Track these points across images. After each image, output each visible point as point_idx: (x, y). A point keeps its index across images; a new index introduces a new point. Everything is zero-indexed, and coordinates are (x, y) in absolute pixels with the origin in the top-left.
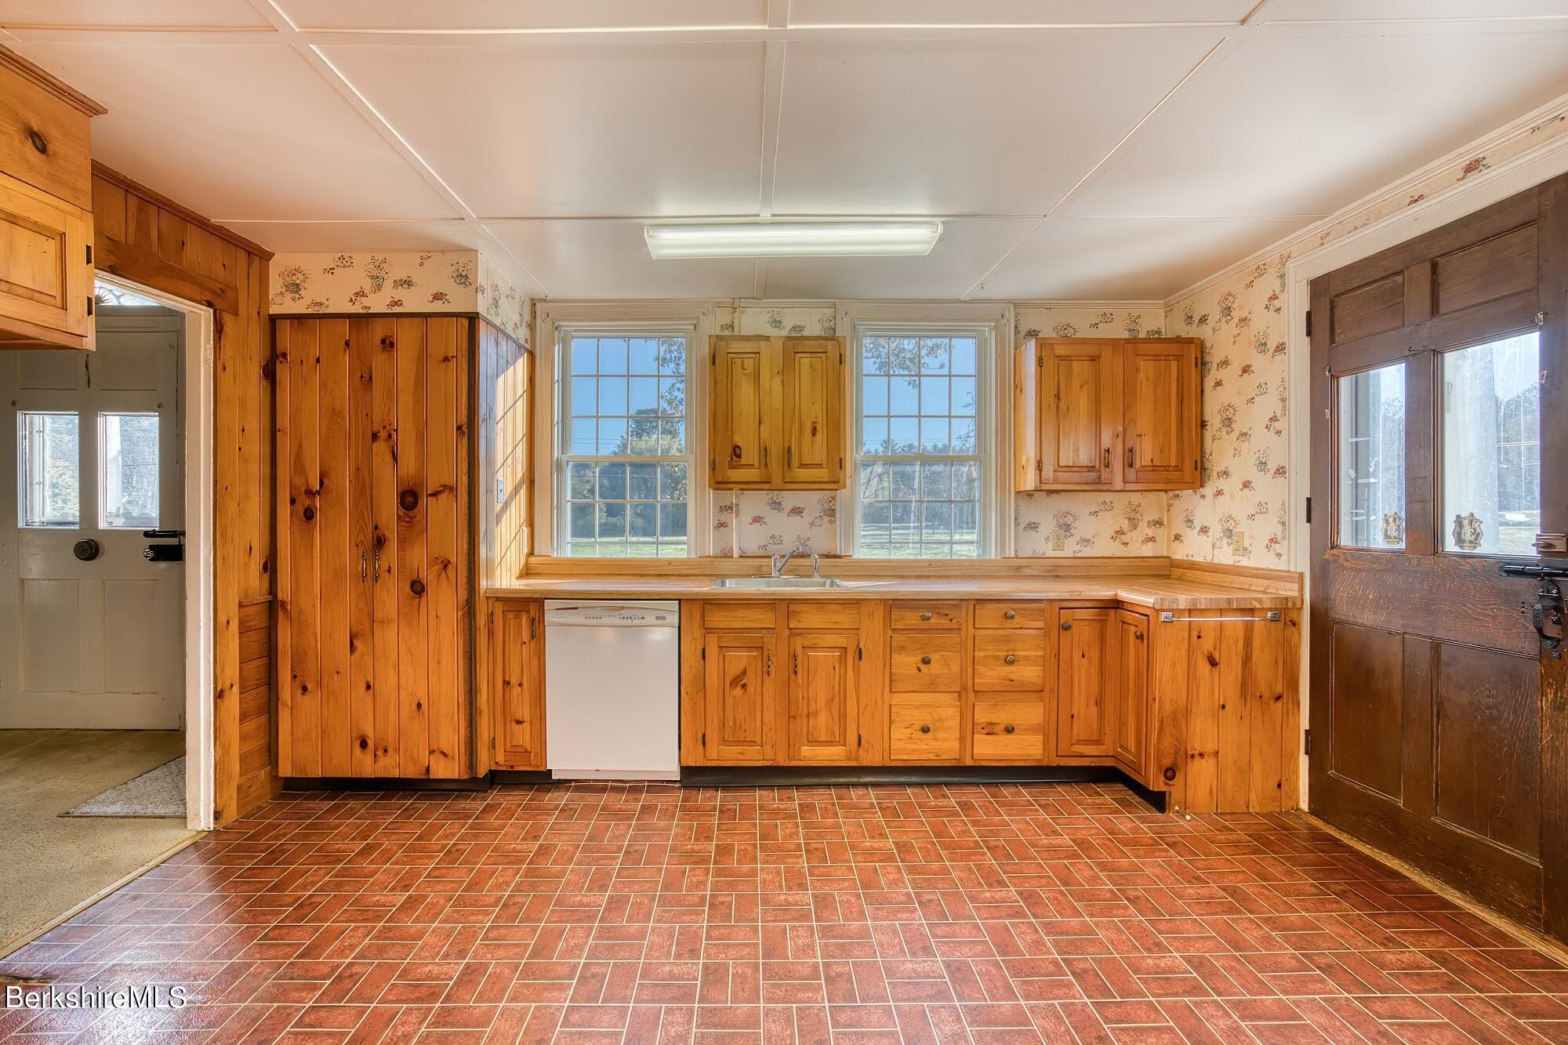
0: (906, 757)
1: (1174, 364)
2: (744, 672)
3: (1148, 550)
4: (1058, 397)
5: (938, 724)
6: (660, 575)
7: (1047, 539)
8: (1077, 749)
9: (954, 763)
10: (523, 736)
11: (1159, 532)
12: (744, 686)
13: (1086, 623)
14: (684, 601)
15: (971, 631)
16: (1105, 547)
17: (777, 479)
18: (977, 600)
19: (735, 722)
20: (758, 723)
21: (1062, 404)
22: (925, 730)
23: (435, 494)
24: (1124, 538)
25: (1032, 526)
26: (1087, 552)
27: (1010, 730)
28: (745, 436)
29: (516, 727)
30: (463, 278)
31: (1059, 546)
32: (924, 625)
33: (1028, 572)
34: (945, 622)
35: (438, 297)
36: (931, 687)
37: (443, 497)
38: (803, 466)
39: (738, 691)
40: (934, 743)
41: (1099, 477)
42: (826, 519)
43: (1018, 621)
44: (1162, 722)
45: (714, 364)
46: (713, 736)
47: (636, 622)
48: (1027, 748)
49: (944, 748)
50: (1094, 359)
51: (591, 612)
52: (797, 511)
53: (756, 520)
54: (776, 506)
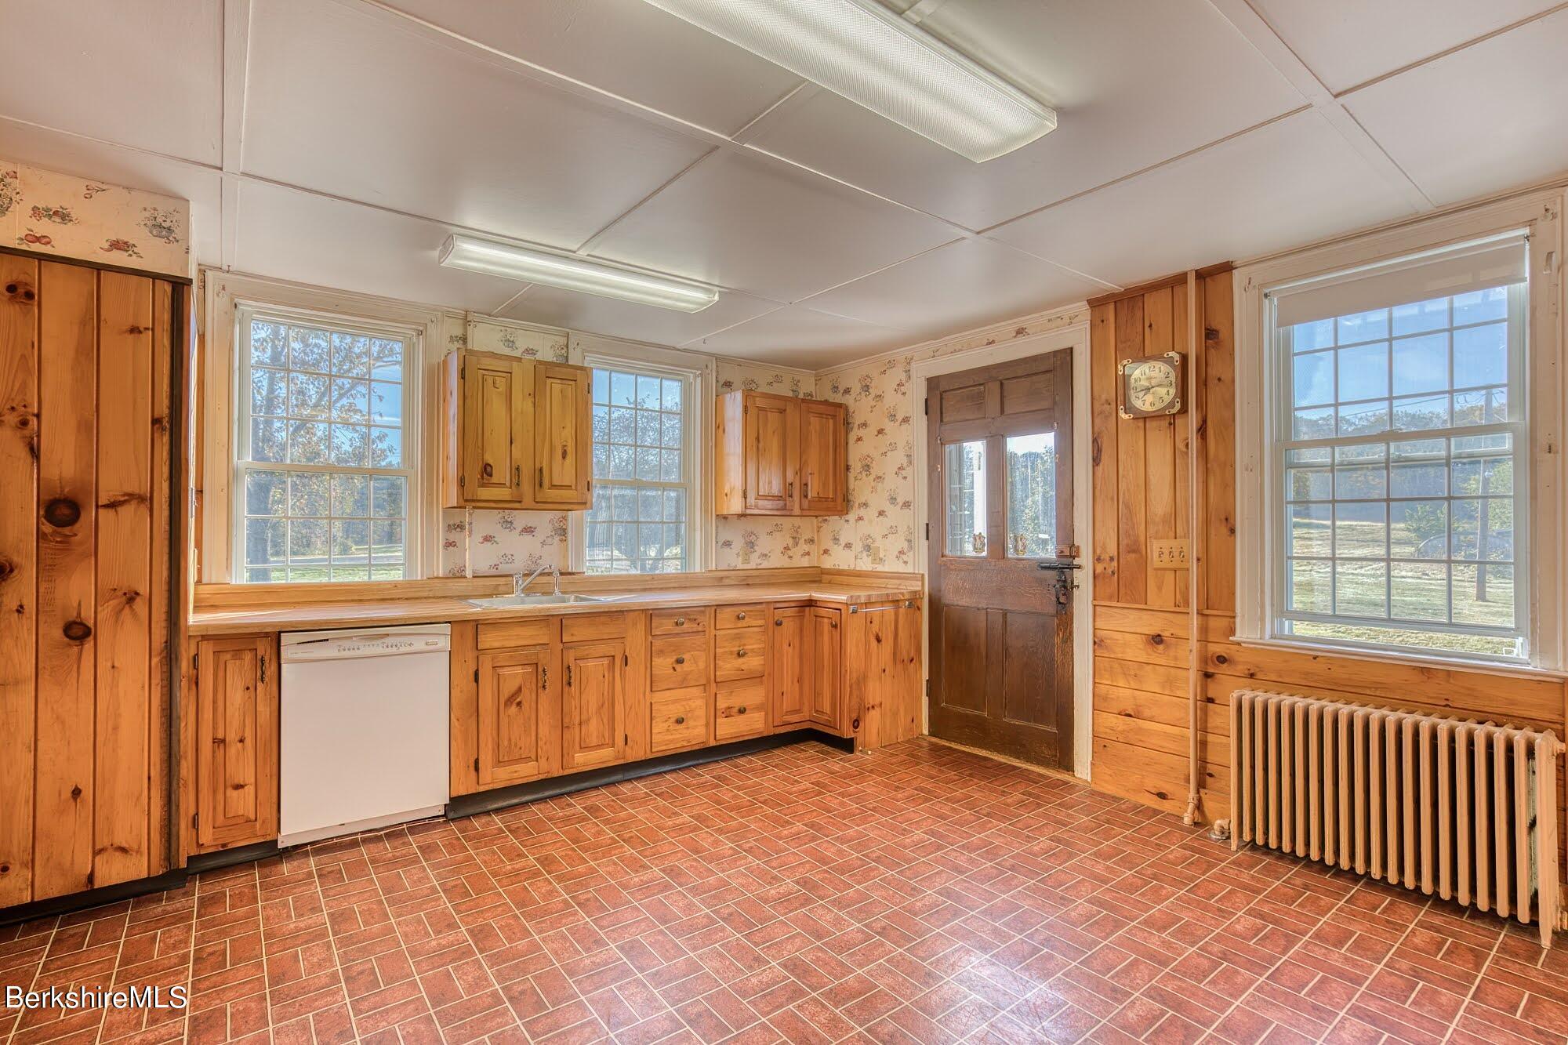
0: (664, 748)
1: (831, 421)
2: (520, 690)
3: (805, 562)
4: (758, 439)
5: (689, 715)
6: (383, 600)
7: (738, 554)
8: (788, 718)
9: (702, 746)
10: (243, 803)
11: (812, 548)
12: (519, 704)
13: (791, 619)
14: (456, 623)
15: (713, 632)
16: (777, 561)
17: (528, 500)
18: (717, 605)
19: (510, 740)
20: (534, 738)
21: (761, 446)
22: (680, 721)
23: (113, 505)
24: (790, 553)
25: (727, 544)
26: (765, 564)
27: (742, 711)
28: (498, 457)
29: (233, 794)
30: (166, 230)
31: (746, 561)
32: (678, 630)
33: (727, 582)
34: (694, 627)
35: (116, 245)
36: (683, 684)
37: (128, 512)
38: (553, 486)
39: (514, 709)
40: (685, 731)
41: (785, 505)
42: (557, 538)
43: (748, 621)
44: (851, 687)
45: (463, 378)
46: (486, 759)
47: (403, 649)
48: (754, 724)
49: (695, 734)
50: (782, 411)
51: (347, 644)
52: (529, 530)
53: (488, 539)
54: (508, 524)
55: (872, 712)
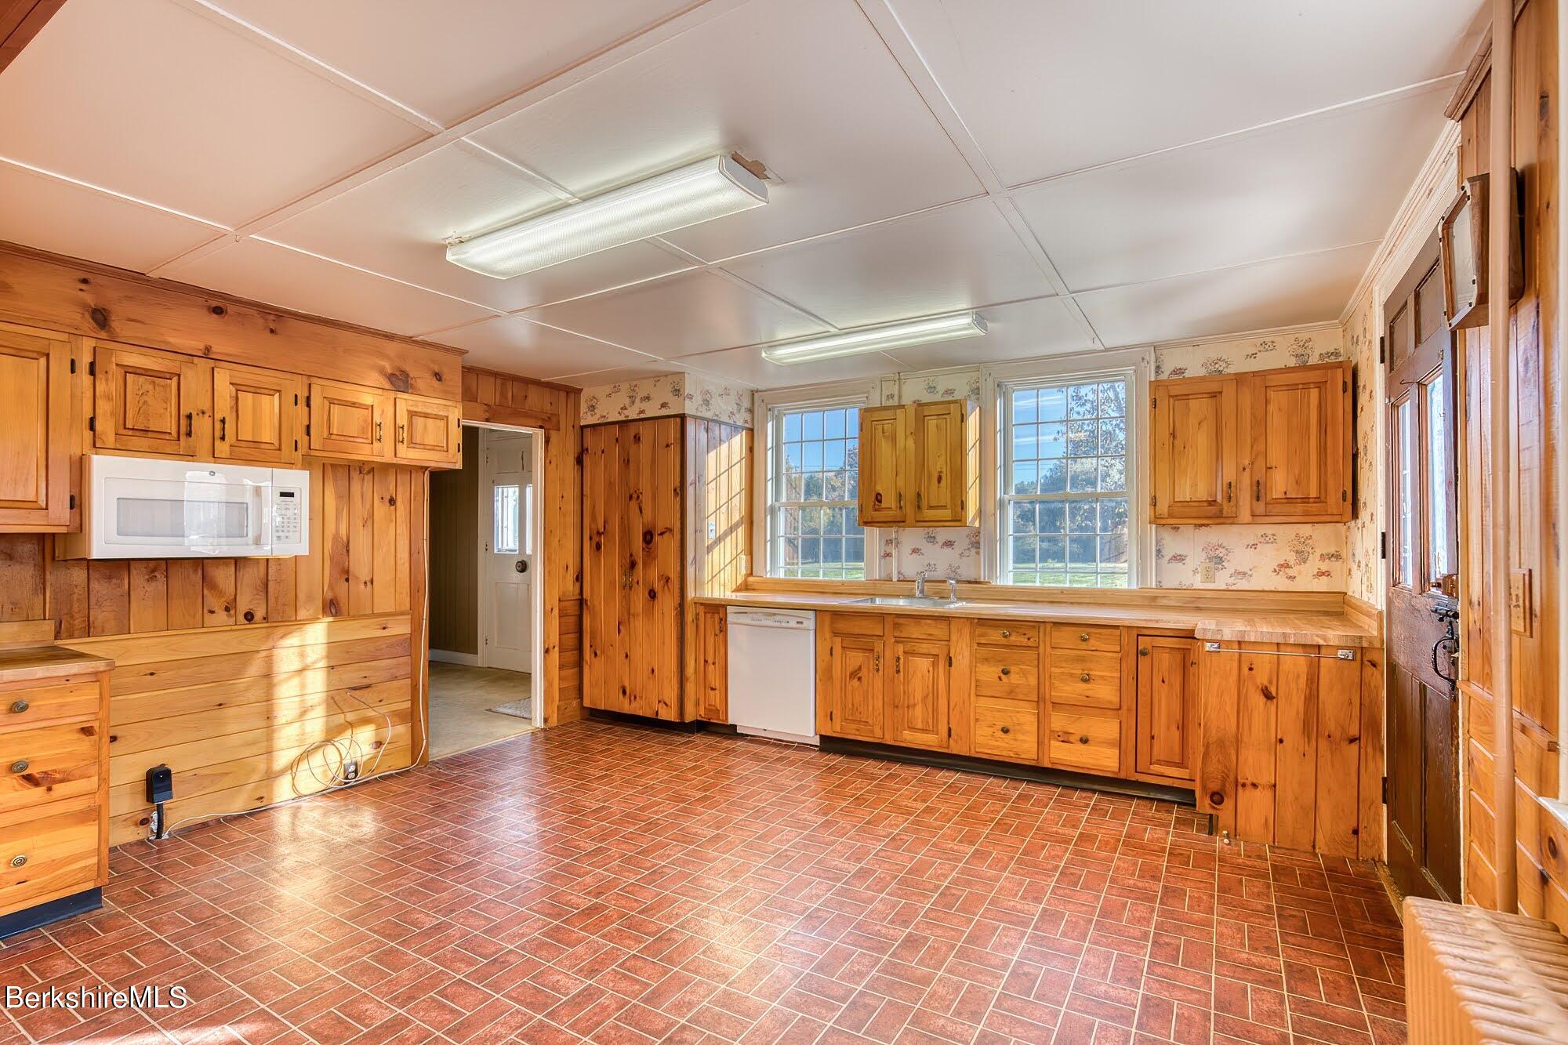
0: (989, 752)
1: (1314, 393)
2: (860, 668)
3: (1322, 585)
4: (1173, 435)
5: (1018, 727)
7: (1195, 571)
8: (1156, 768)
9: (1033, 763)
10: (715, 698)
11: (1334, 566)
12: (860, 679)
13: (1168, 650)
14: (818, 611)
15: (1049, 650)
16: (1265, 579)
17: (910, 519)
18: (1054, 623)
19: (853, 705)
20: (870, 708)
21: (1179, 442)
22: (1005, 731)
23: (662, 534)
24: (1290, 572)
25: (1178, 558)
26: (1243, 585)
27: (1084, 741)
28: (885, 485)
29: (712, 692)
30: (677, 392)
31: (1209, 577)
32: (1004, 641)
33: (1164, 602)
34: (1024, 640)
35: (664, 405)
36: (1011, 694)
37: (665, 535)
38: (931, 508)
39: (855, 682)
40: (1012, 742)
41: (1221, 511)
42: (973, 551)
43: (1093, 643)
44: (1207, 746)
46: (837, 714)
47: (784, 625)
48: (1104, 759)
49: (1023, 747)
50: (1214, 395)
51: (755, 616)
52: (949, 544)
53: (915, 551)
54: (932, 539)
55: (1249, 791)
